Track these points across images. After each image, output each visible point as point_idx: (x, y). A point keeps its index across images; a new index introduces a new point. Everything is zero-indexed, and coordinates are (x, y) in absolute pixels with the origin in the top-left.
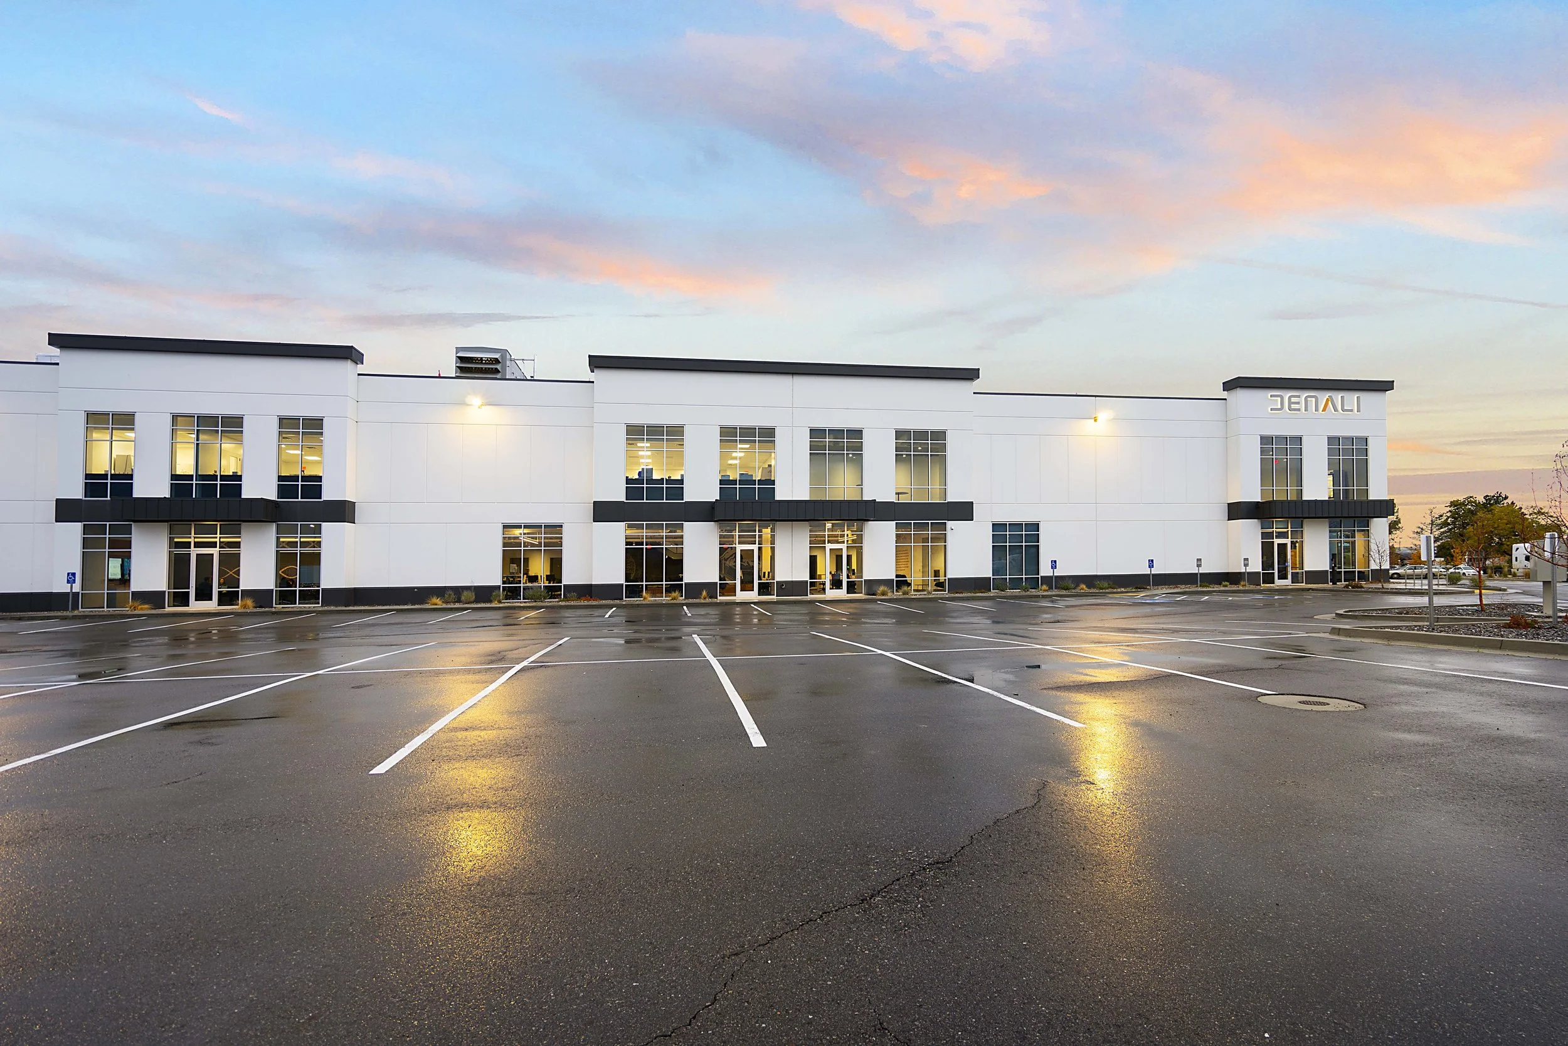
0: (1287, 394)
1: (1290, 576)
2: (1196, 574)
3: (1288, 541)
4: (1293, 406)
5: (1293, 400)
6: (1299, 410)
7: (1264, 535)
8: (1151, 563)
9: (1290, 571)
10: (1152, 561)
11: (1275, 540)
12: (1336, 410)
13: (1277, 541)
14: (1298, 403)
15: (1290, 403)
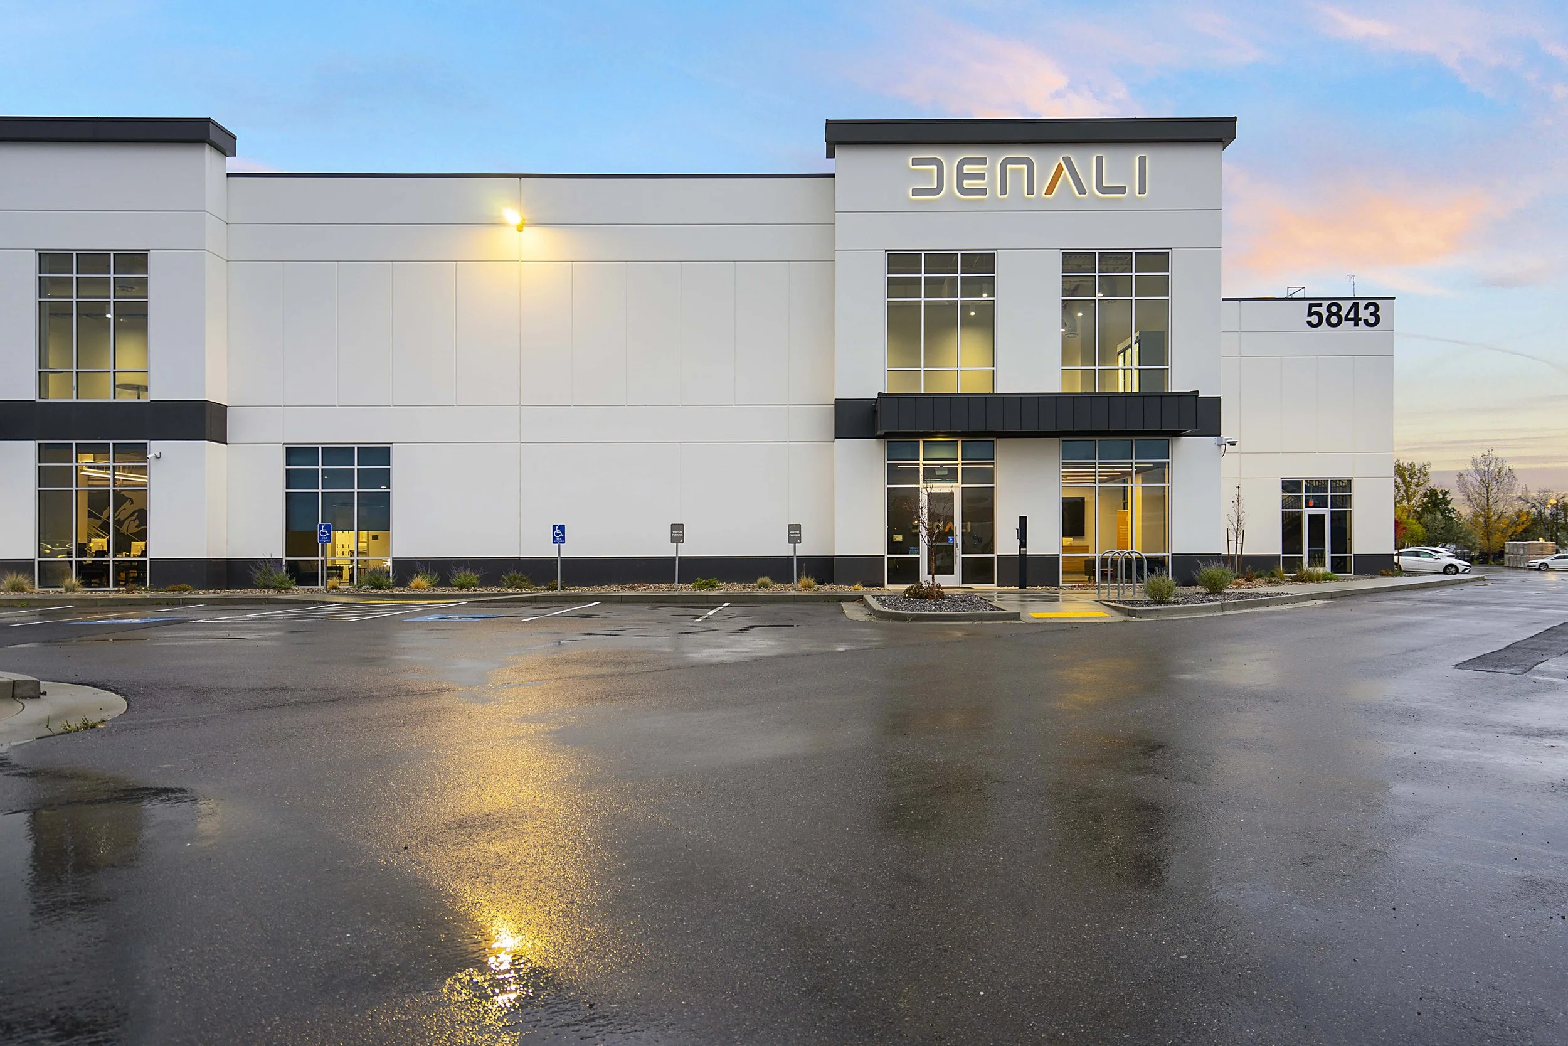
0: (951, 159)
1: (958, 567)
2: (672, 559)
3: (956, 488)
4: (967, 183)
5: (967, 168)
6: (983, 191)
7: (893, 473)
8: (559, 533)
9: (959, 555)
10: (562, 528)
11: (922, 485)
12: (1082, 190)
13: (926, 488)
14: (981, 176)
15: (962, 176)
